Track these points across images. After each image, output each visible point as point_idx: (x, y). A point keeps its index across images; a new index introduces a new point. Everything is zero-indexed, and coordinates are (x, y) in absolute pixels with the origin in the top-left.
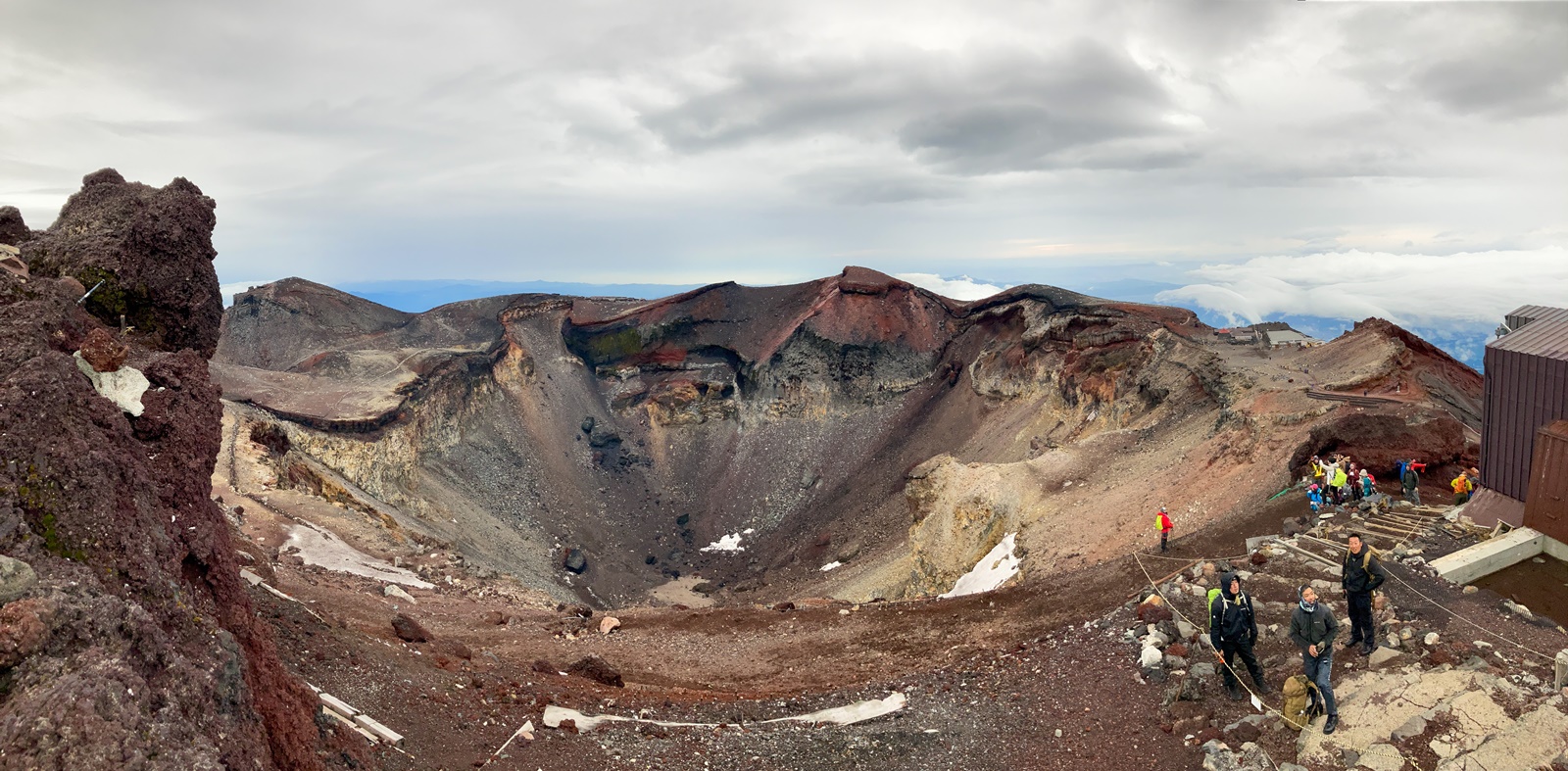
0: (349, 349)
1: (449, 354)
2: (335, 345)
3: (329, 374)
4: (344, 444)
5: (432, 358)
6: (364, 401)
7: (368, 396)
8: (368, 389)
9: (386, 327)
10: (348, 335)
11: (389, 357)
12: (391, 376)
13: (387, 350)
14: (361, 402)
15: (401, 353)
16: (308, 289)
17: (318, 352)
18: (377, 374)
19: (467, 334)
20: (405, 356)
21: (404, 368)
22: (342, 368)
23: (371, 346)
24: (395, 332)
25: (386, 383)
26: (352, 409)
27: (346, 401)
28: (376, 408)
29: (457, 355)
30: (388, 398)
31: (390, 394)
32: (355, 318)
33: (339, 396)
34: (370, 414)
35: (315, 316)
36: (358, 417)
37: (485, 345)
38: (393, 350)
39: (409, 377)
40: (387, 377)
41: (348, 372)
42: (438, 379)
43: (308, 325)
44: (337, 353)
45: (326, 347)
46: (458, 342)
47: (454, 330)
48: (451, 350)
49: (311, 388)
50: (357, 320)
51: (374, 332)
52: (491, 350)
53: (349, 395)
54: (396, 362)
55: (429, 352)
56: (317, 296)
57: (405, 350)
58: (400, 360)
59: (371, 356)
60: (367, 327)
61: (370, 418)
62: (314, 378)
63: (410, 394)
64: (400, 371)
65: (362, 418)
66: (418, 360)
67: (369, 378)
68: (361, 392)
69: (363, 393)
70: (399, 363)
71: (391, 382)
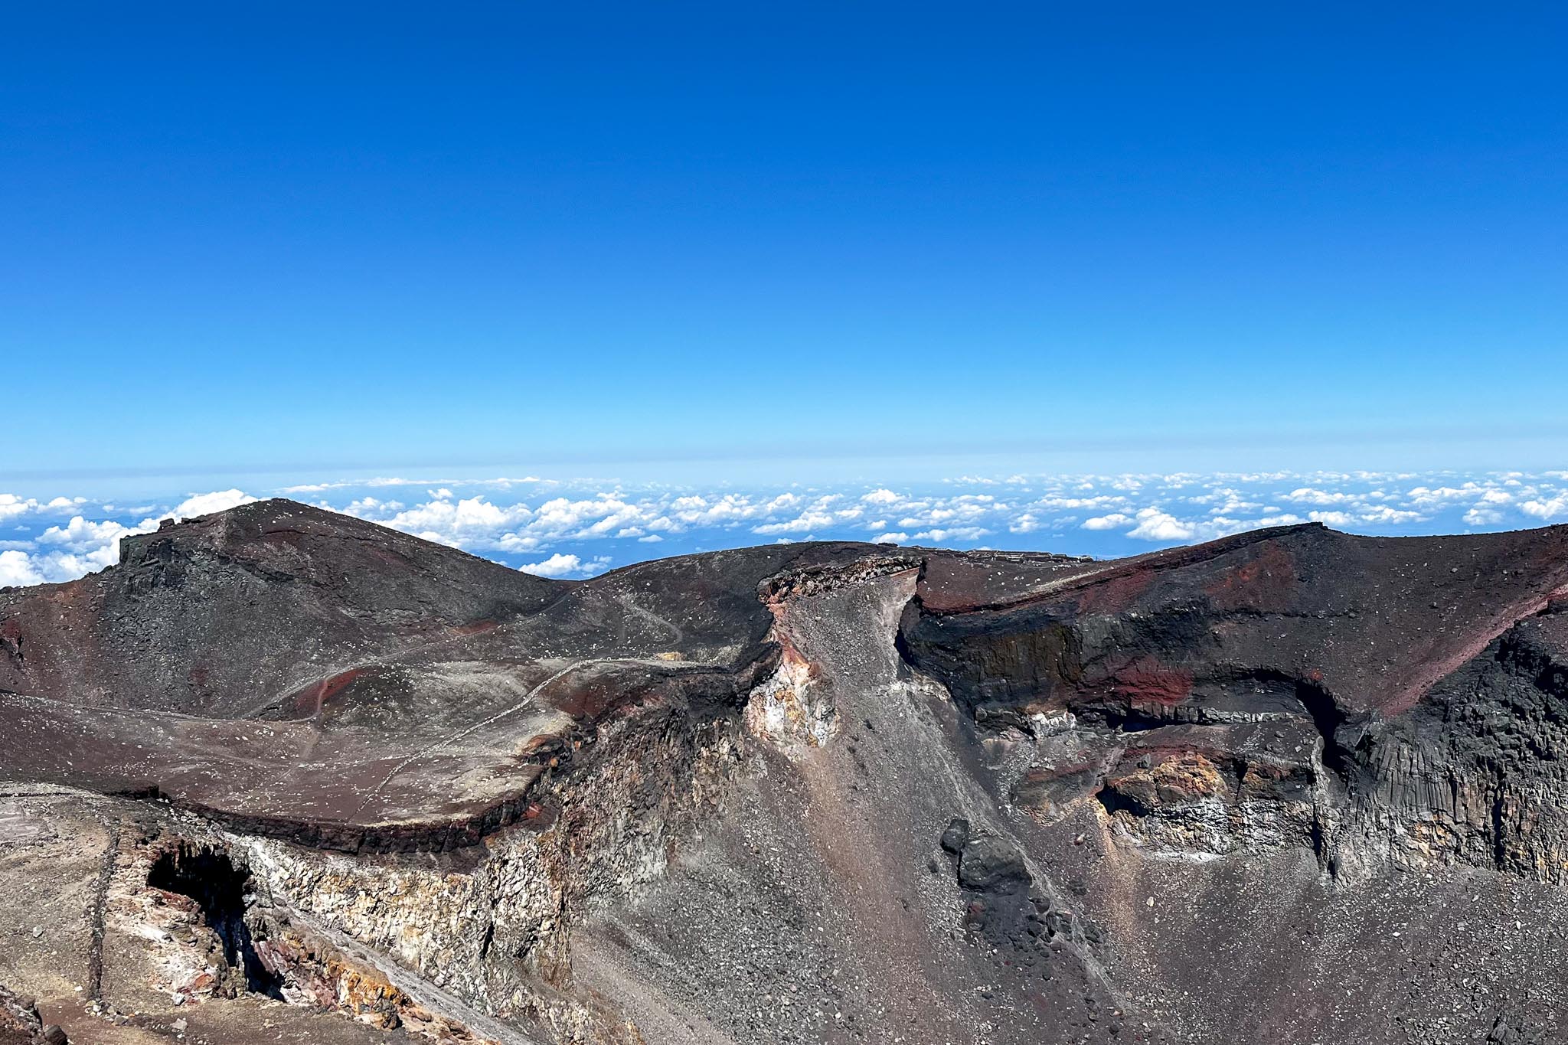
0: (410, 661)
1: (645, 670)
2: (377, 652)
3: (360, 720)
4: (396, 879)
5: (605, 680)
6: (445, 780)
7: (453, 766)
8: (455, 750)
9: (501, 612)
10: (410, 628)
11: (508, 679)
12: (511, 721)
13: (500, 663)
14: (438, 782)
15: (534, 667)
16: (312, 524)
17: (334, 671)
18: (478, 718)
19: (688, 629)
20: (544, 675)
21: (540, 702)
22: (393, 704)
23: (463, 652)
24: (521, 621)
25: (500, 736)
26: (416, 797)
27: (401, 781)
29: (664, 674)
30: (500, 771)
31: (506, 762)
32: (425, 589)
33: (382, 769)
34: (457, 808)
35: (331, 586)
36: (428, 816)
37: (729, 652)
38: (515, 663)
39: (553, 724)
40: (499, 723)
41: (407, 712)
42: (619, 725)
43: (311, 606)
44: (381, 670)
45: (355, 657)
46: (668, 645)
47: (659, 620)
48: (648, 662)
49: (317, 754)
50: (433, 595)
51: (475, 623)
52: (741, 664)
53: (411, 767)
54: (521, 690)
55: (600, 665)
56: (335, 542)
57: (545, 663)
58: (532, 684)
60: (455, 610)
61: (455, 816)
62: (325, 731)
63: (554, 762)
64: (531, 711)
65: (440, 817)
66: (573, 683)
67: (458, 724)
68: (437, 757)
69: (442, 758)
70: (530, 691)
71: (510, 734)
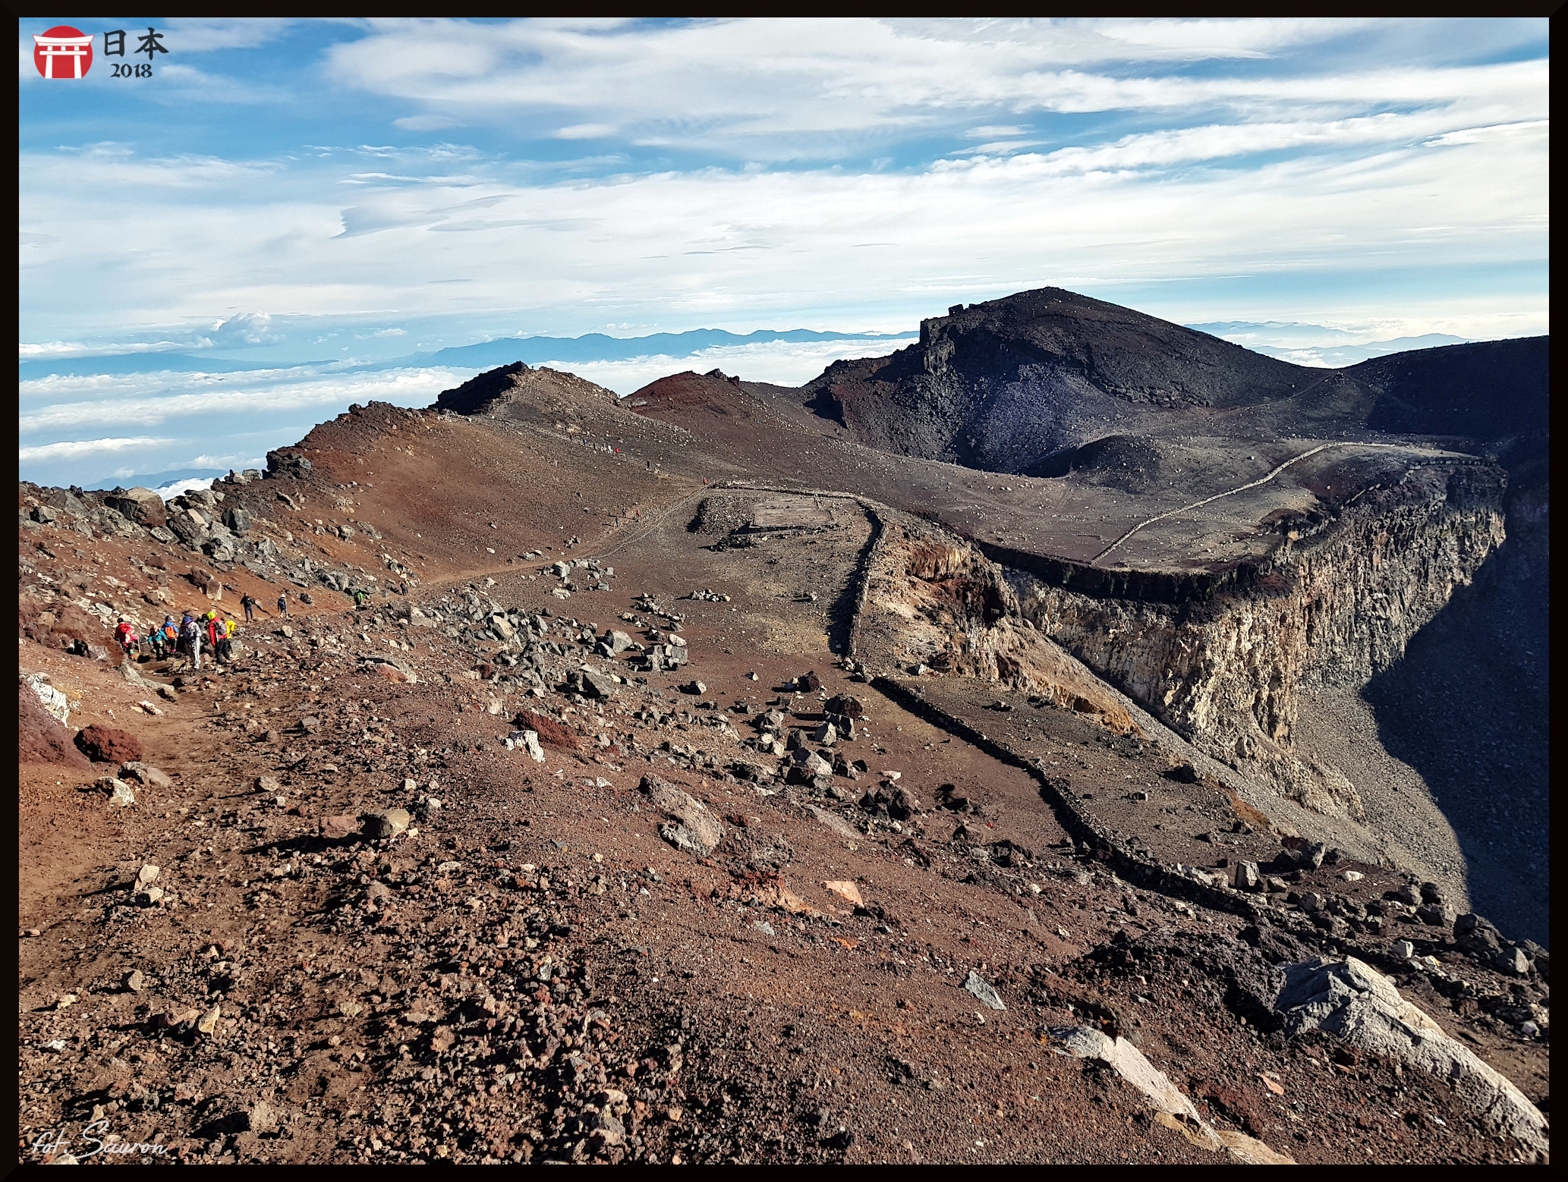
0: (1162, 433)
1: (1399, 456)
2: (1128, 425)
3: (1108, 483)
5: (1355, 462)
6: (1185, 538)
7: (1196, 528)
8: (1195, 515)
9: (1248, 395)
10: (1161, 405)
11: (1251, 455)
12: (1252, 494)
13: (1247, 440)
14: (1178, 539)
15: (1279, 446)
16: (1078, 310)
17: (1092, 437)
18: (1220, 489)
20: (1291, 455)
21: (1285, 479)
22: (1140, 470)
23: (1209, 431)
24: (1267, 405)
25: (1242, 506)
26: (1157, 550)
27: (1143, 536)
28: (1215, 555)
30: (1241, 537)
31: (1245, 529)
32: (1177, 369)
33: (1129, 524)
34: (1195, 564)
35: (1090, 366)
36: (1167, 567)
38: (1262, 441)
39: (1295, 499)
40: (1242, 495)
41: (1153, 478)
43: (1074, 383)
44: (1132, 440)
45: (1110, 427)
49: (1070, 507)
50: (1184, 376)
51: (1222, 404)
53: (1153, 524)
54: (1266, 467)
55: (1351, 449)
56: (1098, 325)
57: (1291, 443)
58: (1277, 462)
59: (1206, 450)
60: (1205, 392)
61: (1196, 571)
62: (1077, 487)
63: (1293, 535)
64: (1276, 484)
65: (1178, 570)
66: (1321, 463)
67: (1200, 492)
68: (1178, 520)
69: (1182, 521)
70: (1275, 468)
71: (1252, 505)
